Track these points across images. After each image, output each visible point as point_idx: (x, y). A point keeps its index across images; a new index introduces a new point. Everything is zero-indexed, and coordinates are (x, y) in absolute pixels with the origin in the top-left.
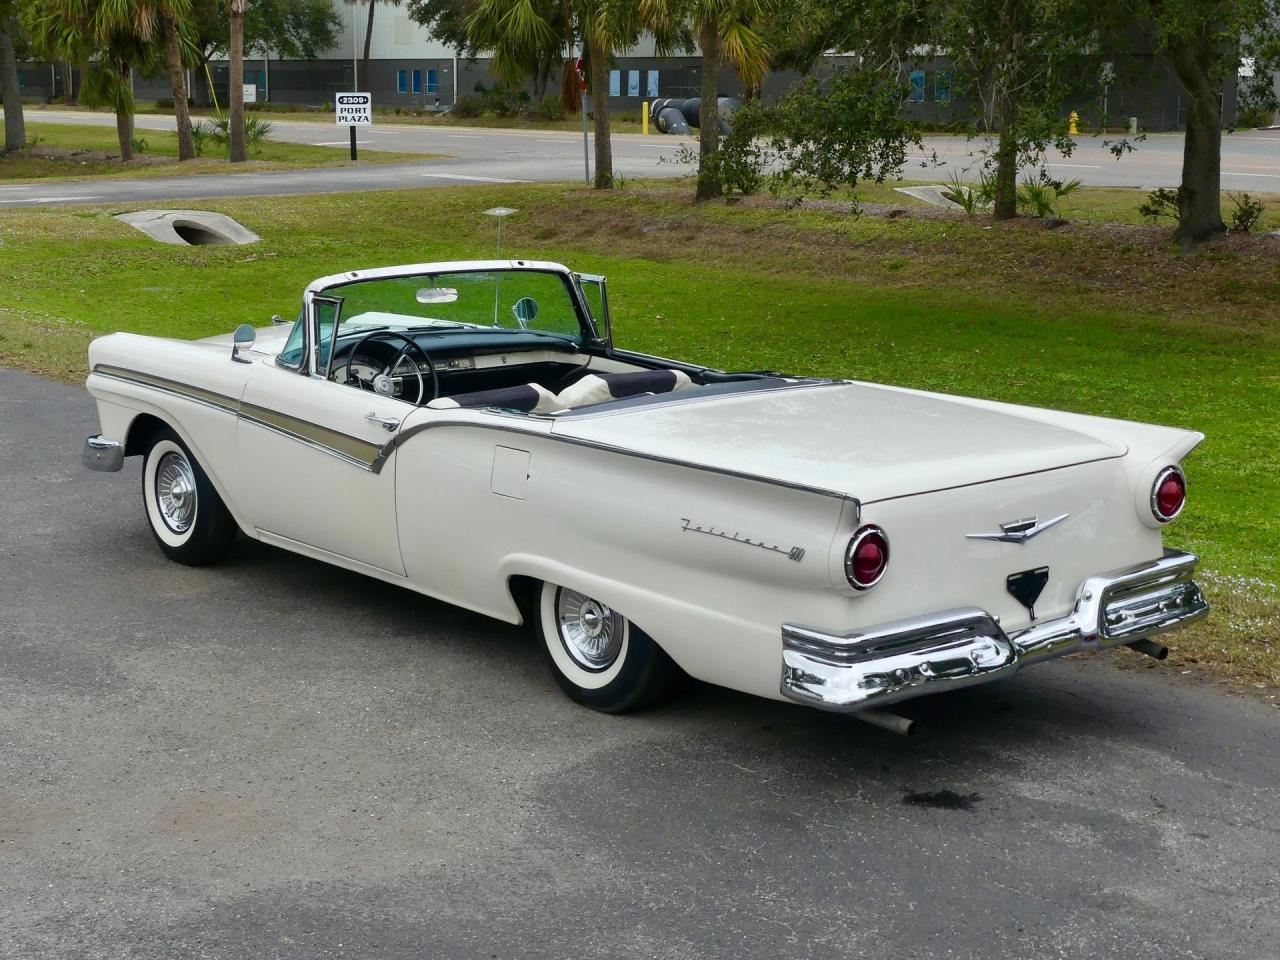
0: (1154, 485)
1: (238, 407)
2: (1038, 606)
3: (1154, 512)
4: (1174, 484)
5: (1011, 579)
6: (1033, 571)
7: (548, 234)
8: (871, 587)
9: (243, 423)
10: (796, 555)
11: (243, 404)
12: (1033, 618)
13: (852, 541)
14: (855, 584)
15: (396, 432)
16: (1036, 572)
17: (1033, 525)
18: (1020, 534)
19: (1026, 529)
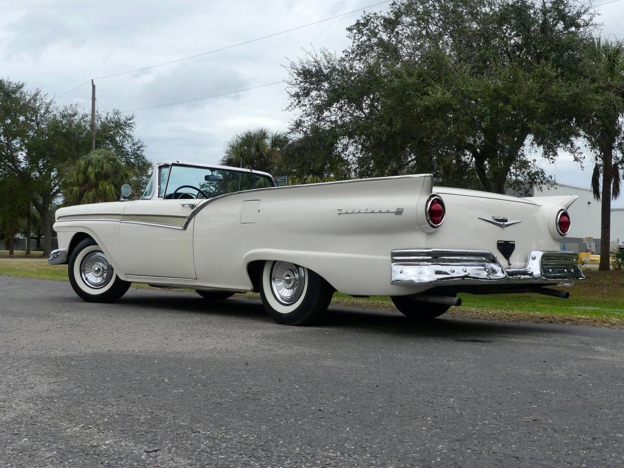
0: (557, 217)
1: (121, 217)
2: (511, 258)
3: (557, 229)
4: (566, 217)
5: (499, 242)
8: (437, 227)
9: (122, 224)
10: (399, 212)
11: (123, 215)
12: (510, 264)
13: (428, 201)
15: (195, 208)
16: (509, 242)
18: (502, 223)
19: (504, 222)
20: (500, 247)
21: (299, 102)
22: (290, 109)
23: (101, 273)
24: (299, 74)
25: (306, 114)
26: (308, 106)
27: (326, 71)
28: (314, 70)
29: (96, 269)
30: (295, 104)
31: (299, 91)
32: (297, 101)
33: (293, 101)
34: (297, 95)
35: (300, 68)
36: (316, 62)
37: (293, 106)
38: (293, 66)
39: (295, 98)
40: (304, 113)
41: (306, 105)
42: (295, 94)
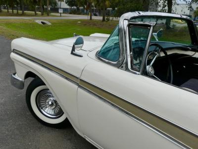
1: (78, 82)
7: (85, 25)
9: (80, 90)
11: (81, 80)
23: (54, 107)
29: (50, 103)
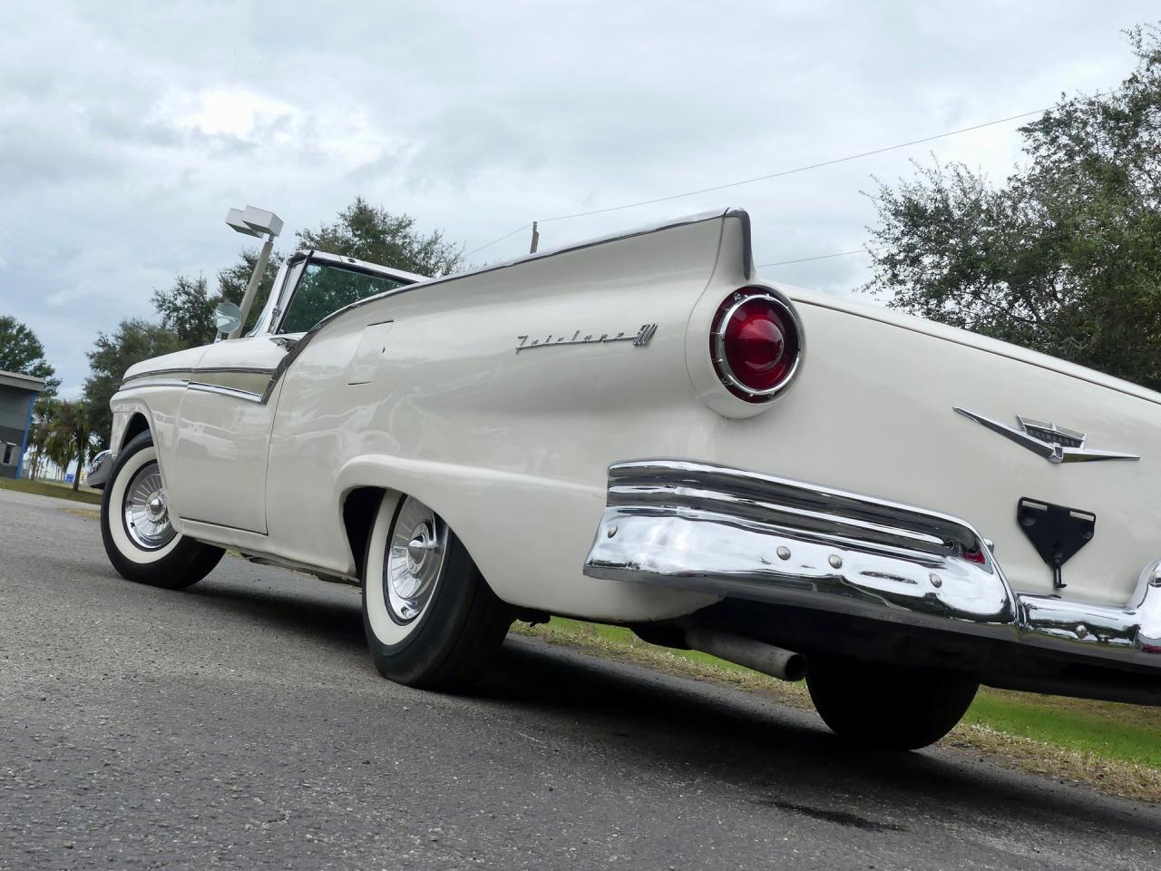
1: (190, 377)
2: (1069, 571)
5: (1025, 503)
6: (1068, 510)
9: (189, 392)
10: (646, 336)
11: (194, 372)
12: (1059, 585)
14: (729, 381)
16: (1072, 514)
17: (1077, 443)
18: (1052, 446)
19: (1064, 444)
20: (1030, 522)
21: (895, 276)
22: (873, 288)
24: (896, 214)
25: (902, 299)
26: (910, 285)
27: (957, 214)
28: (931, 207)
29: (155, 502)
30: (885, 279)
31: (895, 251)
32: (890, 272)
33: (882, 272)
34: (891, 261)
35: (901, 200)
36: (940, 191)
37: (879, 284)
38: (886, 195)
39: (887, 267)
40: (899, 297)
41: (903, 282)
42: (887, 258)
